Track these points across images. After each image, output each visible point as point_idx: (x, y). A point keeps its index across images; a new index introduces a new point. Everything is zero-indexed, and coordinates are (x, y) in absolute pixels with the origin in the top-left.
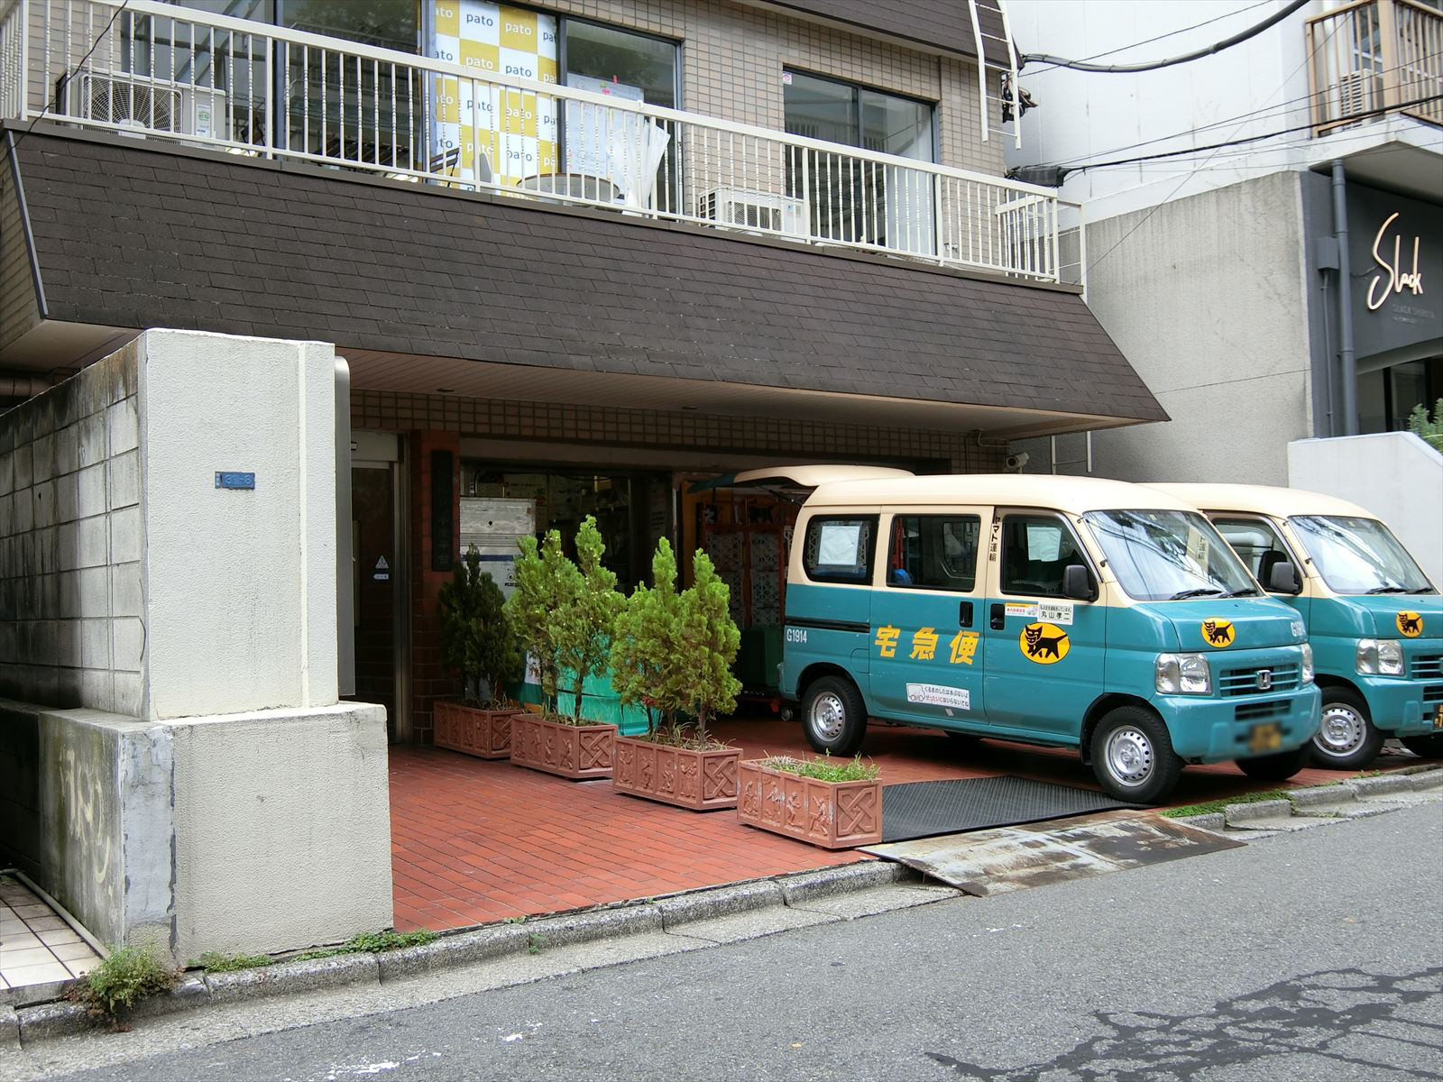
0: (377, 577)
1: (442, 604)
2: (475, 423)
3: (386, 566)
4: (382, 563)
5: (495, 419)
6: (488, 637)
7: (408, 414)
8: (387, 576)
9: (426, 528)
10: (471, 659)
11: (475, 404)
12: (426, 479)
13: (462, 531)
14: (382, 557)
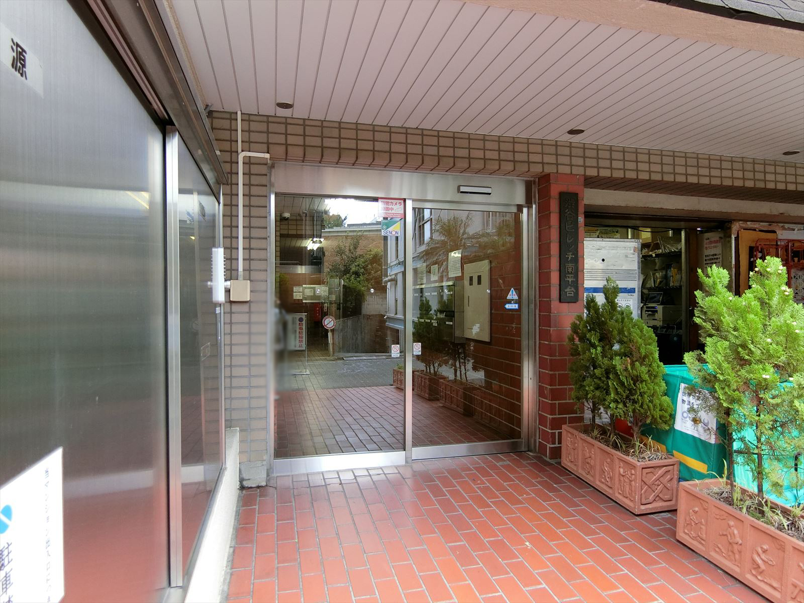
0: (508, 306)
1: (575, 336)
2: (598, 168)
3: (516, 297)
4: (512, 295)
5: (616, 164)
6: (637, 379)
7: (537, 158)
8: (517, 305)
9: (554, 263)
10: (616, 401)
11: (598, 150)
12: (554, 220)
13: (586, 266)
14: (512, 289)
